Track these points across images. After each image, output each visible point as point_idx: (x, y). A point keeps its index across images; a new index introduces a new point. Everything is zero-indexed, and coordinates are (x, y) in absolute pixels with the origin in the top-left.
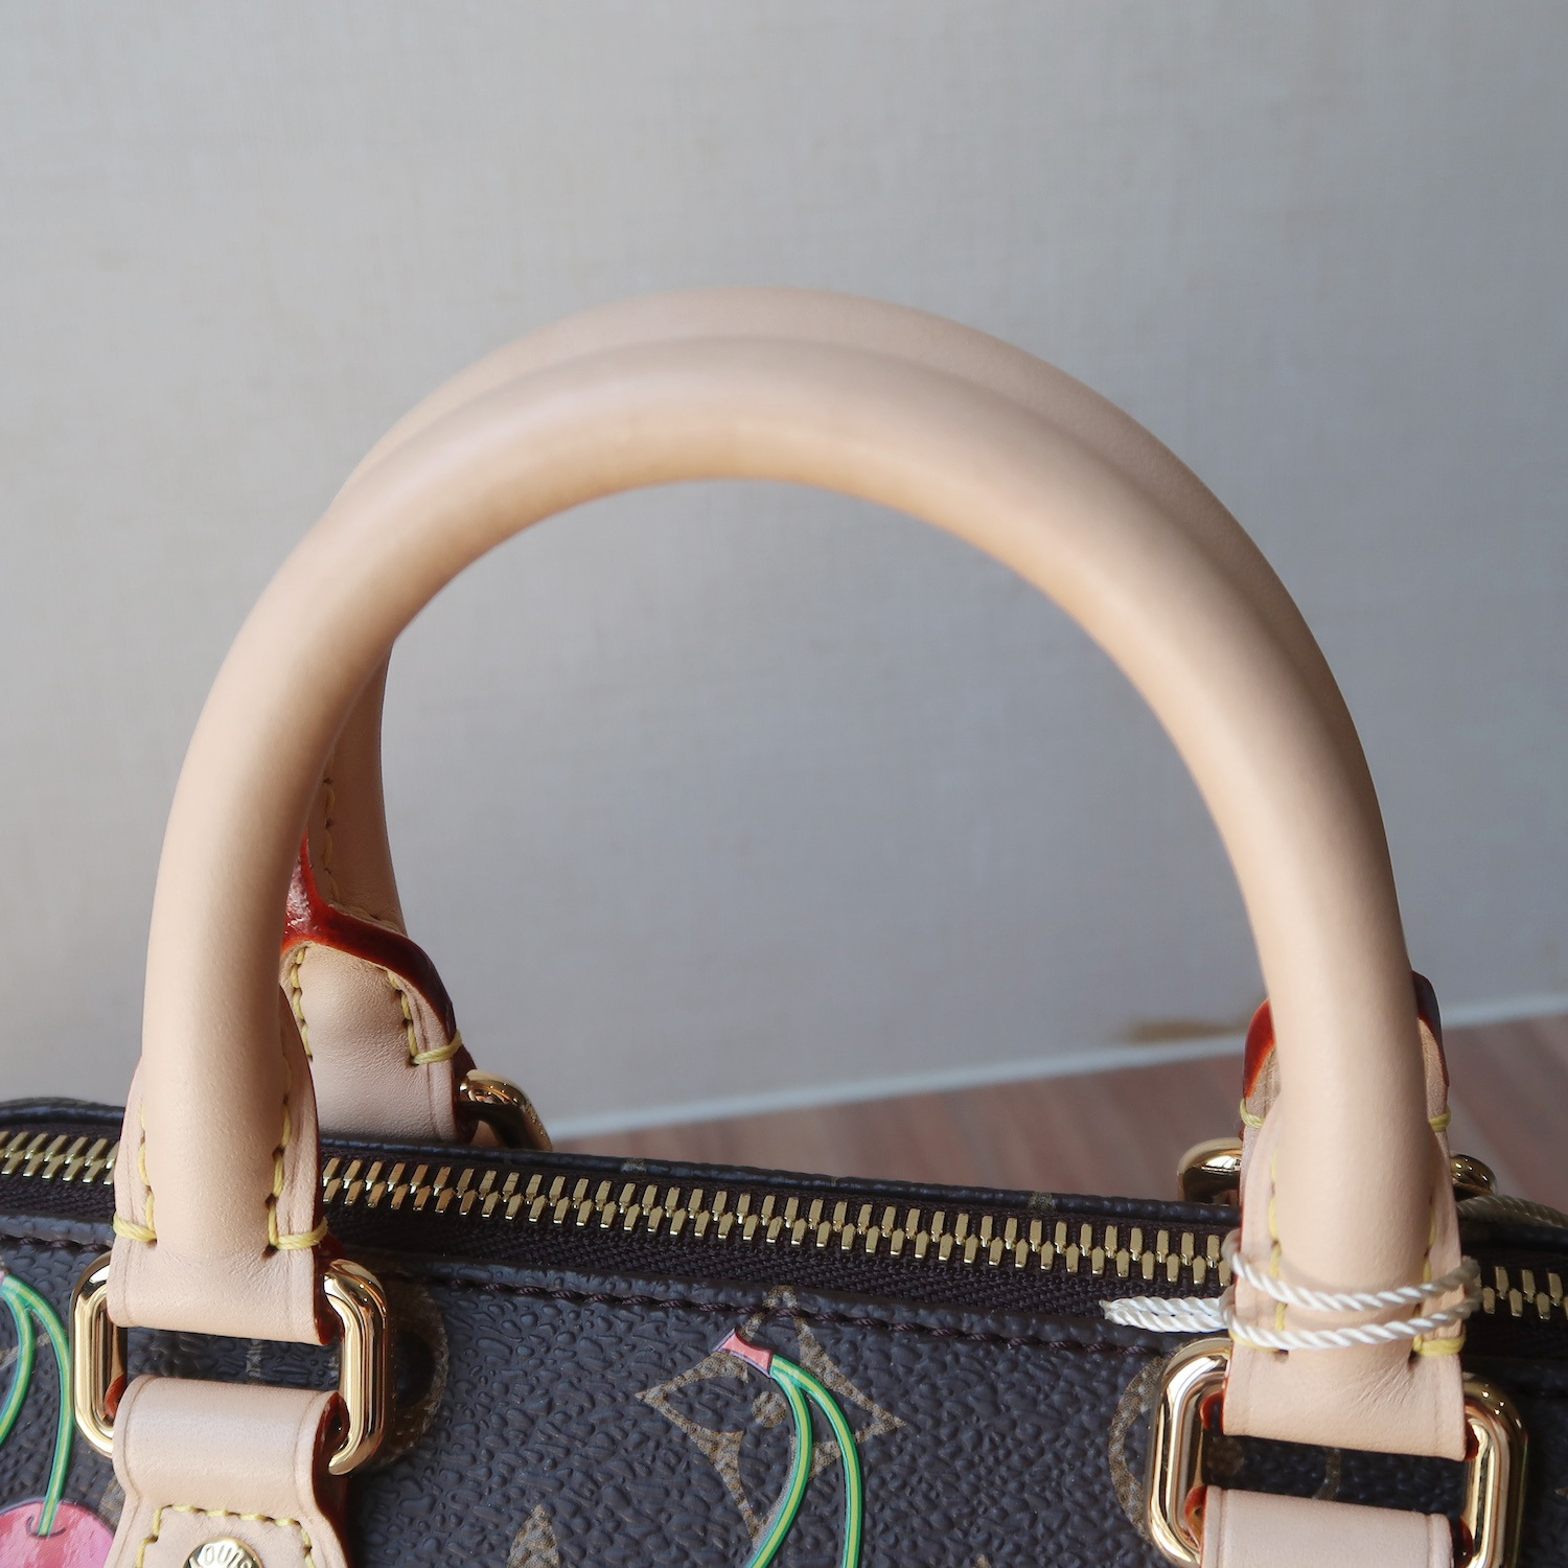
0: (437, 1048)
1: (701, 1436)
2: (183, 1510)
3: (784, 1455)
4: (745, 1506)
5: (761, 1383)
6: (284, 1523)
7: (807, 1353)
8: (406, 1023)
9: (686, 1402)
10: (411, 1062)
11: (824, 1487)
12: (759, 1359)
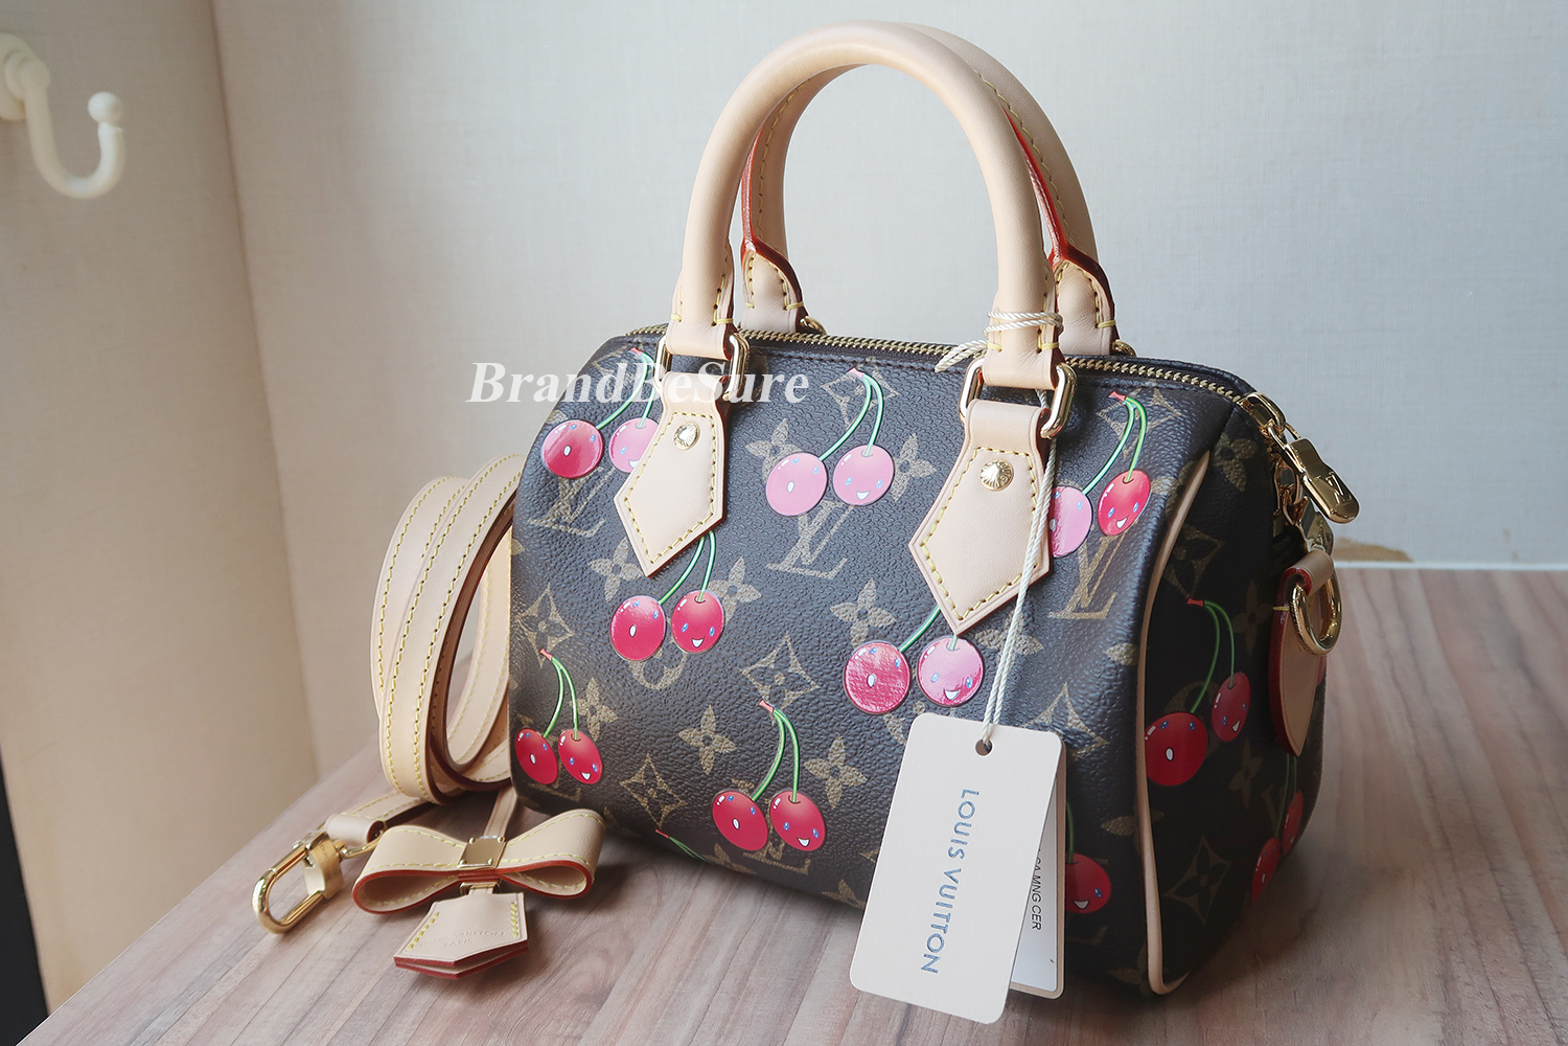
0: (794, 303)
1: (837, 398)
2: (680, 413)
3: (862, 403)
4: (846, 420)
5: (859, 383)
6: (707, 417)
7: (874, 374)
8: (785, 294)
9: (834, 388)
10: (785, 308)
11: (871, 412)
12: (860, 375)
